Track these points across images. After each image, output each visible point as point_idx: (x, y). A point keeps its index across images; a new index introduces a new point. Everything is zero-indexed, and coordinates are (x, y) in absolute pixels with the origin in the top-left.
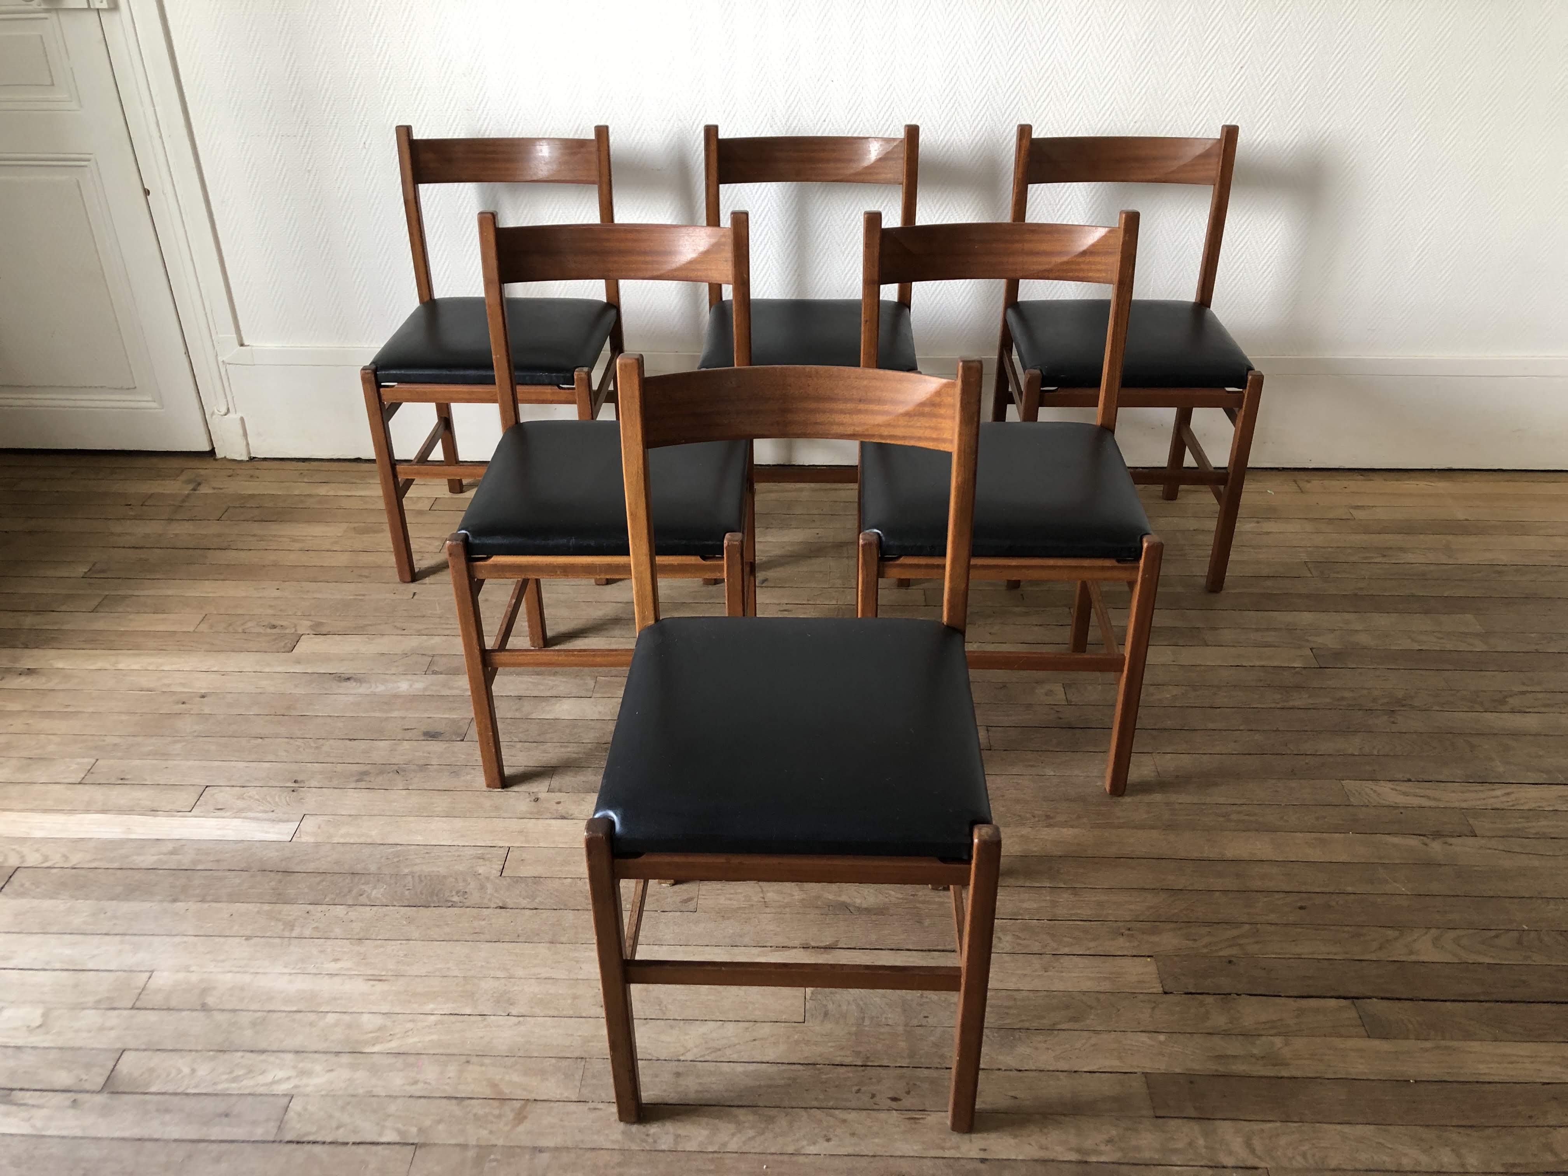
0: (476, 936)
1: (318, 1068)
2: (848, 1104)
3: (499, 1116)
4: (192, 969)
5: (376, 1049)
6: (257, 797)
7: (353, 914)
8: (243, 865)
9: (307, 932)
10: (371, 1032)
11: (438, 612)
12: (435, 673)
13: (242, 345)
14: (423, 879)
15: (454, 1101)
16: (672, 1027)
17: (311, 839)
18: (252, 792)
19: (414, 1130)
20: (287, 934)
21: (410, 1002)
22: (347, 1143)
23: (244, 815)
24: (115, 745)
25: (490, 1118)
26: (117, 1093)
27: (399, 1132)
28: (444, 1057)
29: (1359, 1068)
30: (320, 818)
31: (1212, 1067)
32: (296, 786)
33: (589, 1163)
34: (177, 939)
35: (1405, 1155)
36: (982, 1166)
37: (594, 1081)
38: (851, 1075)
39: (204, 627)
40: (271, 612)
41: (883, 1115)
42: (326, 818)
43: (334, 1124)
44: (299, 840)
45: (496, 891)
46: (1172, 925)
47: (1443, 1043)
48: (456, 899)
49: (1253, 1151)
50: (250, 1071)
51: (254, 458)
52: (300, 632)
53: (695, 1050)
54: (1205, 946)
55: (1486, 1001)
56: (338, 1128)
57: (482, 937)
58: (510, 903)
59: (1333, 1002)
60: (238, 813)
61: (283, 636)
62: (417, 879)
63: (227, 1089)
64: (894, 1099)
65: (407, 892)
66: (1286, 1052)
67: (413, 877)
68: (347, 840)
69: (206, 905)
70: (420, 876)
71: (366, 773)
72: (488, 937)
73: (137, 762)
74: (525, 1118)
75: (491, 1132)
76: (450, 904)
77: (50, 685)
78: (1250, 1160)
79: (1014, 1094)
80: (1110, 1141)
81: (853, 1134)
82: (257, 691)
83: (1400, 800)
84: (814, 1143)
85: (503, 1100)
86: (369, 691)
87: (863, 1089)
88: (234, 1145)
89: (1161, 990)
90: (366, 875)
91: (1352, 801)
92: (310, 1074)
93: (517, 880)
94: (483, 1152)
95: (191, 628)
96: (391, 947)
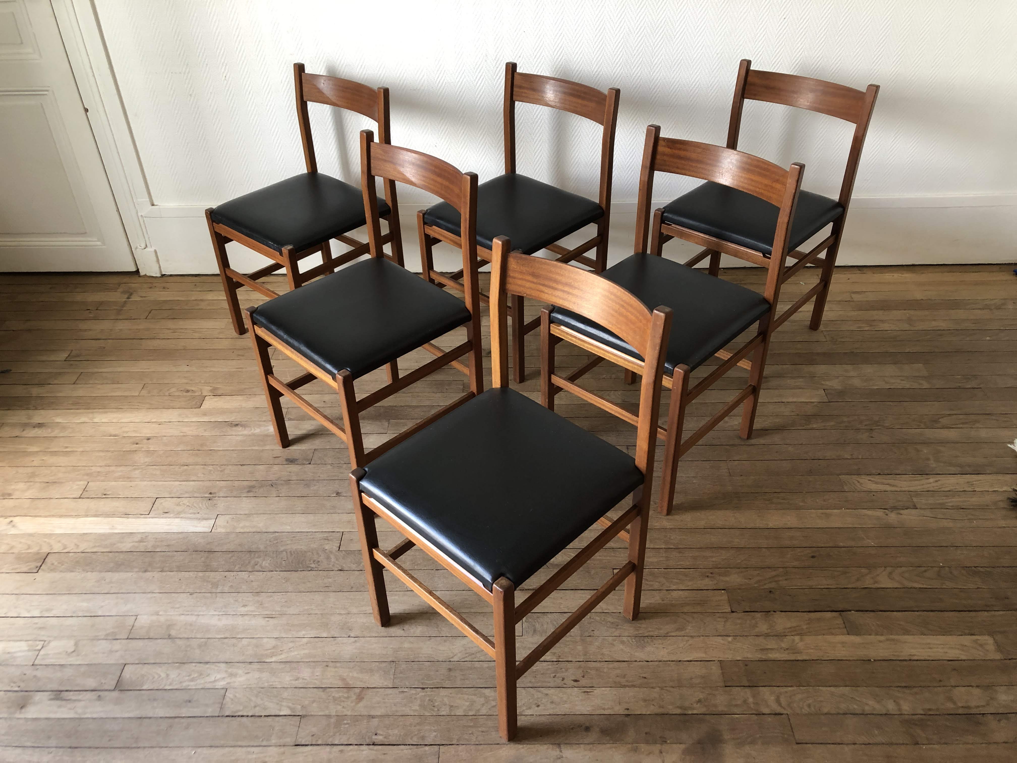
0: (327, 589)
1: (240, 672)
2: (549, 685)
3: (348, 698)
4: (160, 613)
5: (273, 659)
6: (188, 504)
7: (252, 577)
8: (184, 548)
9: (226, 589)
10: (270, 649)
12: (291, 419)
13: (153, 205)
14: (292, 553)
15: (321, 690)
16: (445, 641)
17: (223, 530)
18: (186, 501)
19: (299, 707)
20: (214, 590)
21: (290, 630)
22: (261, 716)
23: (182, 515)
24: (99, 472)
25: (342, 699)
26: (124, 690)
27: (290, 708)
28: (313, 664)
29: (841, 653)
30: (228, 517)
31: (759, 656)
32: (211, 496)
33: (401, 723)
34: (149, 595)
35: (867, 704)
36: (627, 719)
37: (401, 675)
38: (550, 667)
39: (144, 392)
40: (186, 381)
41: (569, 691)
42: (230, 516)
43: (253, 704)
44: (216, 531)
45: (337, 560)
46: (738, 570)
47: (891, 637)
48: (313, 566)
49: (780, 704)
50: (201, 674)
51: (164, 275)
52: (204, 394)
53: (459, 655)
54: (756, 583)
55: (918, 611)
56: (255, 707)
57: (330, 589)
58: (345, 567)
59: (829, 615)
60: (178, 515)
61: (194, 398)
62: (289, 554)
63: (189, 685)
64: (576, 681)
65: (284, 562)
66: (801, 645)
67: (286, 552)
68: (246, 530)
69: (164, 574)
70: (290, 552)
71: (253, 487)
72: (334, 589)
73: (113, 483)
74: (363, 698)
75: (343, 707)
76: (310, 569)
77: (54, 434)
78: (779, 710)
79: (644, 675)
80: (699, 701)
81: (552, 702)
82: (182, 434)
83: (873, 487)
84: (530, 708)
85: (349, 688)
86: (250, 433)
87: (558, 675)
88: (196, 719)
89: (729, 610)
90: (258, 552)
91: (845, 488)
92: (236, 675)
93: (349, 553)
94: (340, 719)
95: (137, 393)
96: (277, 597)
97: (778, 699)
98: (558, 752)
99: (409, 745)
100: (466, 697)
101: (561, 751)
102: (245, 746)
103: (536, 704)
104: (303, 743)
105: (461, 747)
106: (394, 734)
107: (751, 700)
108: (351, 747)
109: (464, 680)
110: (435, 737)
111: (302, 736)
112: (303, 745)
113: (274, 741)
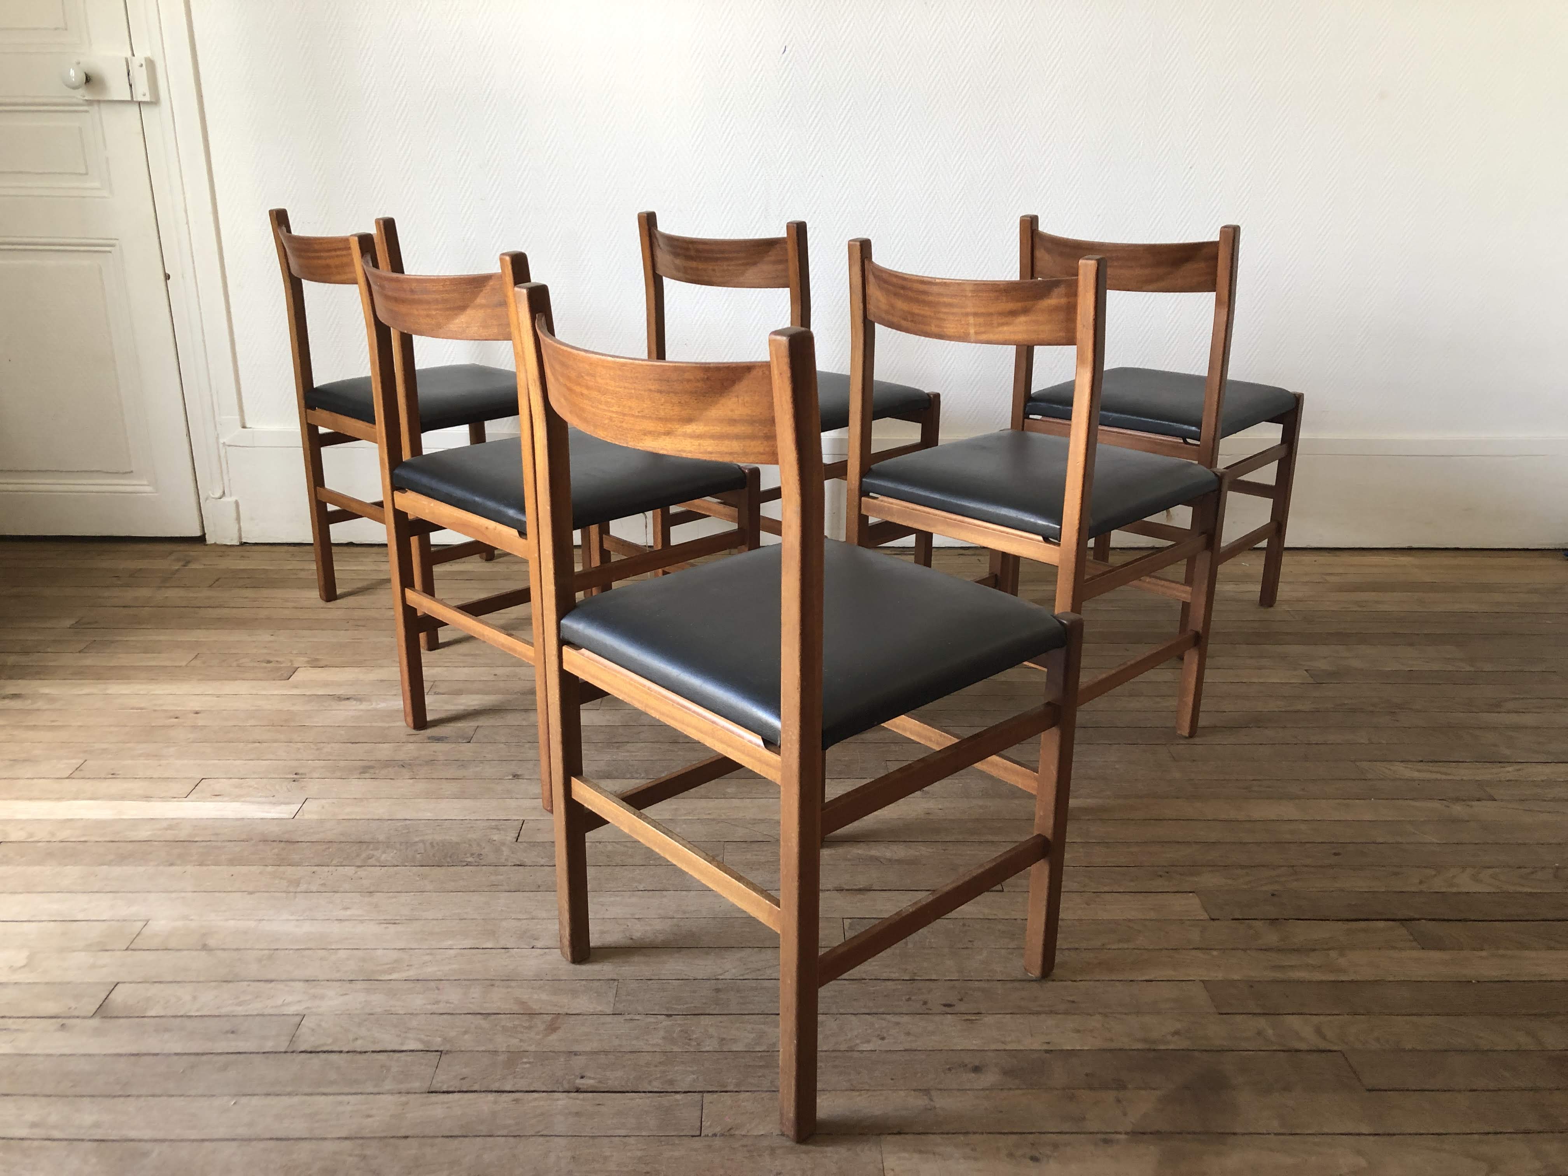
0: (494, 887)
1: (331, 993)
2: (899, 1010)
3: (529, 1028)
4: (191, 918)
5: (394, 976)
6: (255, 786)
7: (362, 872)
8: (244, 837)
9: (314, 888)
10: (387, 964)
12: (436, 693)
13: (244, 427)
14: (435, 844)
15: (479, 1016)
17: (315, 817)
18: (252, 782)
19: (439, 1039)
20: (291, 889)
21: (426, 940)
22: (367, 1052)
23: (243, 799)
24: (105, 749)
25: (519, 1029)
26: (111, 1018)
27: (422, 1042)
28: (467, 982)
29: (1418, 972)
30: (323, 801)
31: (1271, 975)
32: (297, 777)
33: (629, 1062)
34: (174, 895)
35: (1481, 1038)
36: (1048, 1056)
37: (629, 998)
38: (899, 987)
39: (197, 663)
40: (265, 651)
41: (937, 1018)
42: (328, 800)
43: (351, 1037)
44: (302, 818)
45: (513, 853)
46: (1210, 869)
47: (1498, 952)
48: (469, 860)
49: (1324, 1038)
50: (257, 997)
51: (245, 543)
52: (297, 665)
53: (734, 971)
54: (1246, 884)
55: (1534, 921)
56: (356, 1039)
57: (501, 888)
58: (528, 861)
59: (1382, 924)
60: (236, 798)
61: (278, 669)
62: (428, 846)
63: (233, 1011)
64: (948, 1005)
65: (418, 856)
66: (1342, 962)
67: (424, 844)
68: (354, 817)
69: (205, 868)
70: (431, 844)
71: (371, 767)
72: (507, 888)
73: (130, 762)
74: (558, 1028)
75: (521, 1040)
76: (465, 864)
77: (35, 706)
78: (1323, 1045)
79: (1071, 998)
80: (1176, 1033)
81: (908, 1034)
82: (254, 708)
83: (1416, 775)
84: (869, 1042)
85: (532, 1015)
86: (370, 708)
87: (913, 998)
88: (242, 1056)
89: (1207, 917)
90: (374, 843)
91: (1369, 776)
92: (322, 997)
93: (534, 844)
94: (514, 1057)
95: (184, 664)
96: (404, 898)
97: (1319, 1031)
98: (927, 1102)
99: (644, 1092)
100: (749, 1027)
101: (931, 1100)
102: (334, 1094)
103: (879, 1035)
104: (444, 1089)
105: (743, 1096)
106: (615, 1078)
107: (1270, 1032)
108: (536, 1095)
109: (743, 1004)
110: (694, 1081)
111: (443, 1080)
112: (444, 1092)
113: (388, 1085)
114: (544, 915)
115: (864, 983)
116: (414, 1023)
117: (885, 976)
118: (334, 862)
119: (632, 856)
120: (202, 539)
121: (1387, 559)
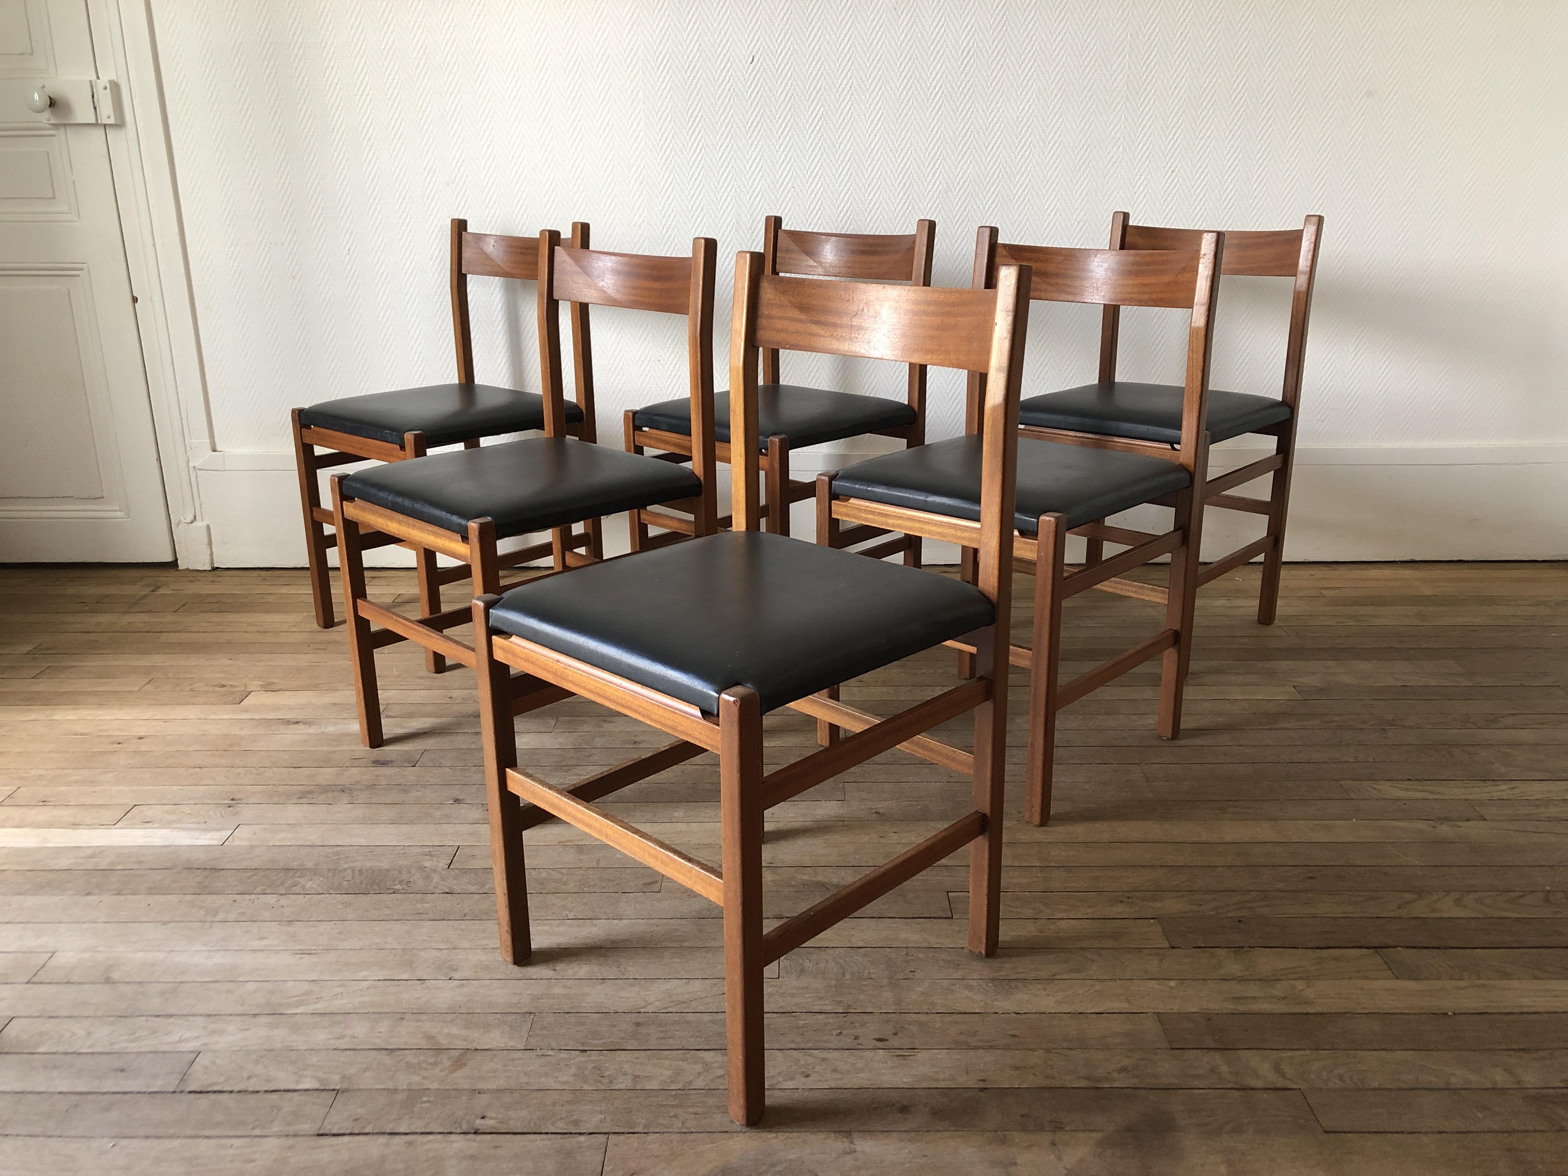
0: (419, 916)
1: (232, 1028)
2: (828, 1045)
3: (435, 1064)
4: (100, 949)
5: (300, 1010)
6: (189, 812)
7: (284, 901)
8: (167, 865)
9: (232, 917)
10: (297, 996)
11: (395, 673)
12: (387, 717)
14: (364, 871)
15: (383, 1052)
16: (631, 985)
17: (245, 843)
18: (187, 809)
19: (337, 1077)
20: (208, 919)
21: (341, 970)
22: (258, 1092)
23: (173, 826)
24: (41, 776)
25: (424, 1066)
27: (320, 1080)
28: (376, 1015)
29: (1390, 1004)
30: (256, 827)
31: (1230, 1007)
32: (233, 802)
33: (535, 1101)
34: (85, 926)
35: (1453, 1075)
36: (982, 1094)
37: (544, 1032)
38: (831, 1021)
39: (148, 687)
40: (221, 675)
41: (868, 1054)
42: (261, 826)
43: (245, 1074)
44: (230, 844)
45: (443, 880)
46: (1174, 894)
47: (1478, 982)
48: (398, 887)
49: (1283, 1075)
50: (154, 1032)
51: (217, 568)
52: (250, 689)
53: (658, 1004)
54: (1213, 910)
55: (1519, 948)
56: (249, 1077)
57: (425, 916)
58: (457, 889)
59: (1354, 952)
60: (167, 825)
61: (231, 693)
62: (357, 873)
63: (126, 1048)
64: (881, 1040)
65: (345, 883)
66: (1310, 993)
67: (353, 871)
68: (284, 843)
69: (122, 898)
70: (360, 871)
71: (310, 792)
72: (431, 916)
73: (63, 788)
74: (465, 1064)
75: (424, 1078)
76: (392, 891)
78: (1281, 1083)
79: (1012, 1033)
80: (1123, 1069)
81: (835, 1071)
82: (201, 733)
83: (1402, 794)
84: (792, 1079)
85: (439, 1050)
86: (318, 731)
87: (845, 1032)
88: (127, 1097)
89: (1167, 945)
90: (301, 871)
91: (1352, 795)
92: (221, 1032)
93: (465, 871)
94: (414, 1095)
95: (136, 689)
96: (322, 927)
97: (1277, 1068)
98: (847, 1144)
99: (547, 1133)
100: (667, 1062)
101: (852, 1143)
102: (218, 1137)
103: (803, 1072)
104: (335, 1131)
105: (650, 1137)
106: (518, 1118)
107: (1224, 1068)
108: (431, 1137)
109: (663, 1038)
110: (601, 1122)
111: (337, 1121)
112: (334, 1135)
113: (276, 1128)
114: (466, 944)
115: (795, 1017)
116: (314, 1059)
117: (817, 1008)
118: (258, 890)
119: (565, 883)
120: (173, 565)
121: (1387, 572)
